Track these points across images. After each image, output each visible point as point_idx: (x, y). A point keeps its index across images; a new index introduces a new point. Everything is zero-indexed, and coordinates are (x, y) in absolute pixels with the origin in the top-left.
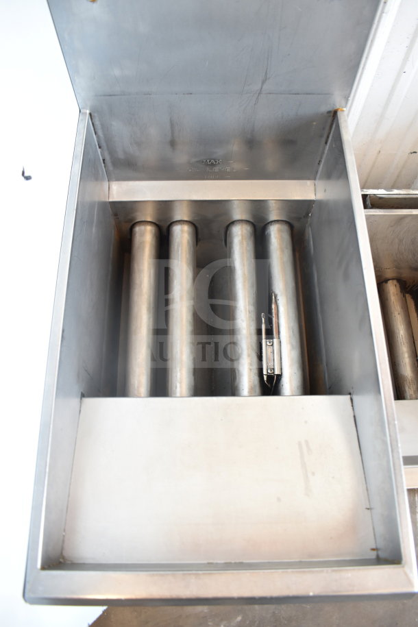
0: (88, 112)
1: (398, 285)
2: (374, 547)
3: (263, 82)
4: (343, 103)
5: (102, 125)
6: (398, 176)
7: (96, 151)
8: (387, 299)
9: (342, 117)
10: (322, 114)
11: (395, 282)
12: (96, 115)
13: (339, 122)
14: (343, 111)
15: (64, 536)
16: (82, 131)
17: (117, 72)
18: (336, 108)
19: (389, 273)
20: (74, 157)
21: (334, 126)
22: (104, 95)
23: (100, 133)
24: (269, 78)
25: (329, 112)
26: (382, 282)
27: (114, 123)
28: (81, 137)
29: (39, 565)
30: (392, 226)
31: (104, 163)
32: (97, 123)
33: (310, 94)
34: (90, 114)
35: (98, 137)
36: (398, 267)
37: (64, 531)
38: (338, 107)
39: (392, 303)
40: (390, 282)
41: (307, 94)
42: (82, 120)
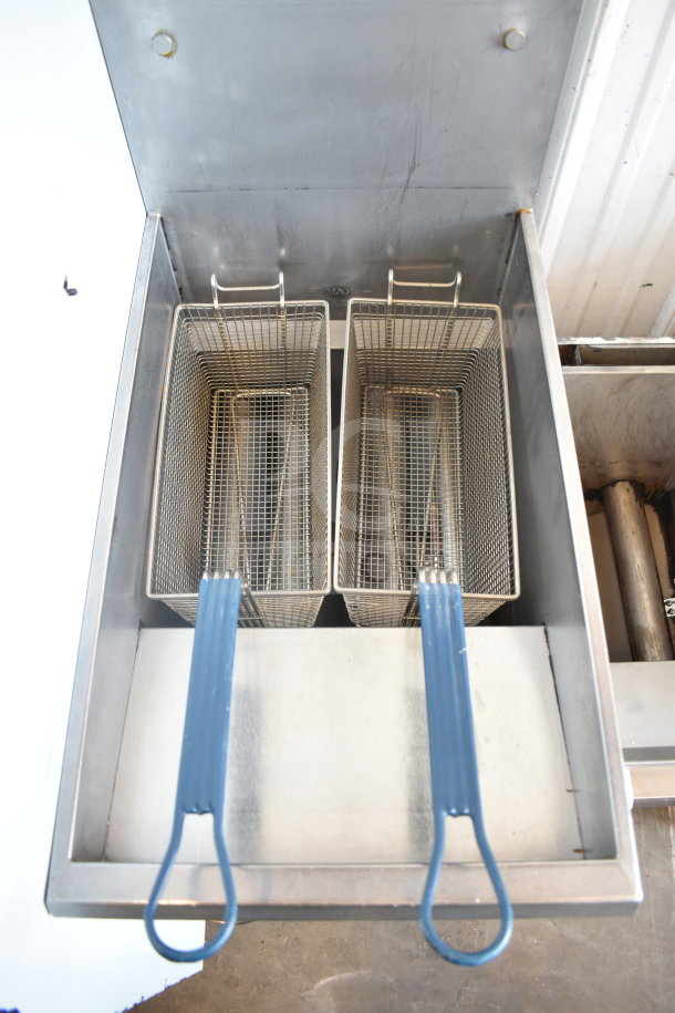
0: (159, 215)
1: (631, 490)
2: (579, 847)
3: (411, 170)
4: (529, 200)
5: (180, 236)
6: (626, 322)
7: (170, 272)
8: (615, 512)
9: (528, 222)
10: (499, 218)
11: (627, 485)
12: (170, 220)
13: (524, 227)
14: (529, 212)
15: (108, 826)
16: (149, 243)
17: (200, 157)
18: (517, 209)
19: (618, 470)
20: (138, 277)
21: (517, 235)
22: (183, 191)
23: (176, 248)
24: (418, 166)
25: (509, 215)
26: (607, 485)
27: (195, 233)
28: (148, 251)
29: (70, 856)
30: (615, 393)
31: (181, 293)
32: (171, 232)
33: (479, 188)
34: (162, 219)
35: (173, 254)
36: (631, 461)
37: (109, 818)
38: (521, 207)
39: (622, 517)
40: (619, 485)
41: (475, 188)
42: (150, 227)
